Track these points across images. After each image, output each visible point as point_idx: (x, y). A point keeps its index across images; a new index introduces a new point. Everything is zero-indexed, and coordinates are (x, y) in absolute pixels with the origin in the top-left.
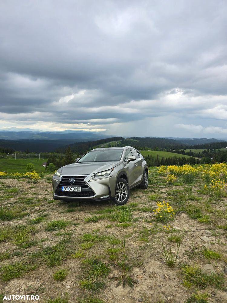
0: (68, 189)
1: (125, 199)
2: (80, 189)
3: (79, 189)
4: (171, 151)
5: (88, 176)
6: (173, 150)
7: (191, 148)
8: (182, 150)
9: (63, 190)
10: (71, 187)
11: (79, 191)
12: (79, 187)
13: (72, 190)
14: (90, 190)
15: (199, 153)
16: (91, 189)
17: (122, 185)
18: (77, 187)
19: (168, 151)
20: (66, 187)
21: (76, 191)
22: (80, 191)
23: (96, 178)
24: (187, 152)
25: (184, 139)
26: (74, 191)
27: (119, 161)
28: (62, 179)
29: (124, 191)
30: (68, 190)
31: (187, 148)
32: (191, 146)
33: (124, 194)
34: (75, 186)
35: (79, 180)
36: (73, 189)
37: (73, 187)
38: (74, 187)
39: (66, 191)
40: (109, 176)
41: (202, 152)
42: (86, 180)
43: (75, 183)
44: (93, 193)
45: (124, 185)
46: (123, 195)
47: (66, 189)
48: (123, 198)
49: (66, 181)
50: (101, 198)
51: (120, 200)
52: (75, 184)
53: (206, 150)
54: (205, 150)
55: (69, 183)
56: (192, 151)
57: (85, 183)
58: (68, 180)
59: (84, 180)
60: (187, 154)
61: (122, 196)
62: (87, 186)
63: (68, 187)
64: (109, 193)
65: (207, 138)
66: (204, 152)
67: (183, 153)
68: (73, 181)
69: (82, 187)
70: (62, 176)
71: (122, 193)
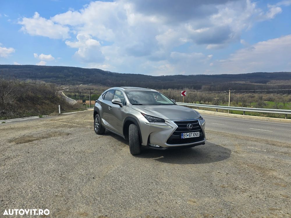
2: (199, 134)
5: (198, 120)
9: (183, 137)
10: (190, 133)
11: (198, 136)
12: (198, 132)
13: (192, 136)
16: (203, 133)
18: (196, 133)
20: (185, 134)
21: (196, 136)
26: (194, 137)
30: (188, 137)
35: (195, 125)
36: (193, 135)
37: (192, 133)
38: (194, 133)
39: (186, 137)
52: (193, 130)
55: (187, 129)
58: (186, 125)
63: (188, 134)
68: (191, 126)
69: (200, 132)
70: (175, 122)
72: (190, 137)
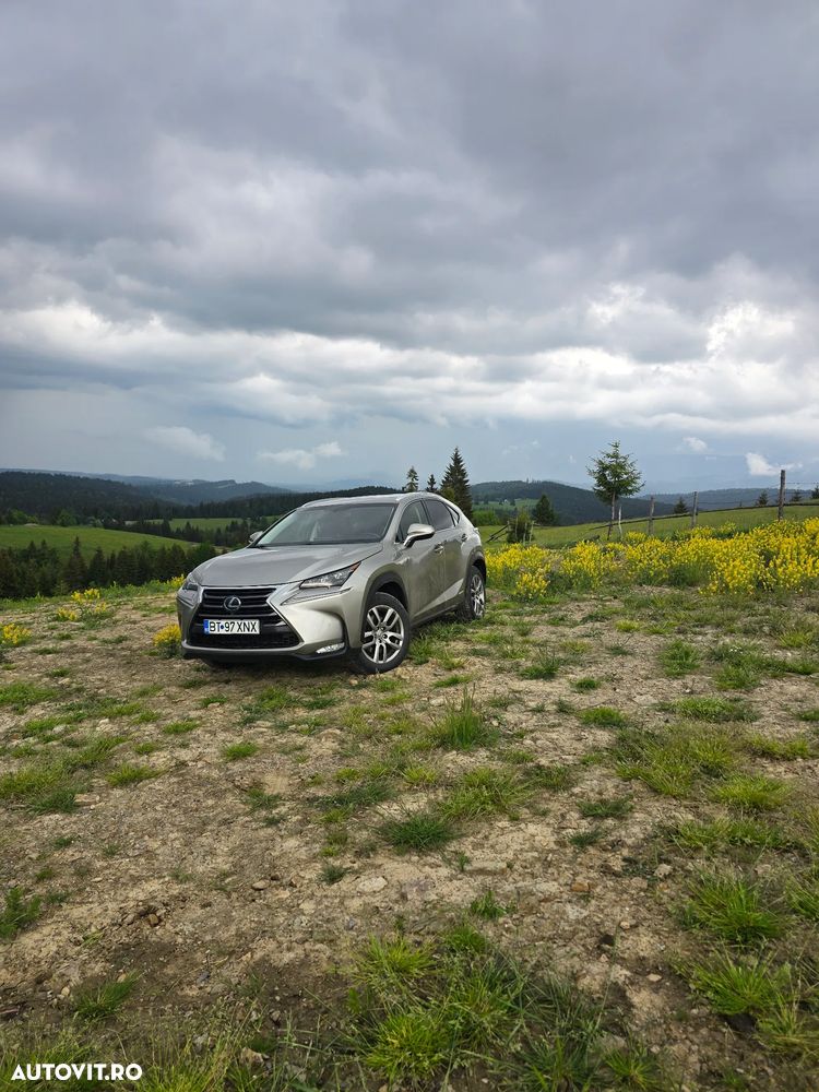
0: (222, 627)
1: (397, 652)
2: (257, 627)
3: (253, 627)
4: (120, 527)
5: (279, 588)
6: (127, 523)
7: (190, 513)
8: (161, 521)
9: (208, 630)
10: (229, 621)
11: (254, 632)
12: (253, 622)
13: (235, 631)
14: (286, 629)
15: (219, 530)
16: (288, 625)
17: (383, 613)
18: (247, 622)
19: (106, 526)
20: (216, 621)
21: (247, 632)
22: (258, 632)
23: (303, 594)
24: (178, 530)
25: (160, 481)
26: (240, 632)
27: (379, 540)
28: (204, 599)
29: (390, 631)
30: (223, 632)
31: (177, 512)
32: (189, 507)
33: (392, 639)
34: (242, 619)
35: (254, 602)
36: (236, 627)
37: (236, 621)
38: (240, 622)
39: (216, 632)
40: (343, 588)
41: (227, 528)
42: (273, 600)
43: (241, 609)
44: (294, 638)
45: (390, 611)
46: (389, 642)
47: (217, 627)
48: (390, 650)
49: (216, 603)
50: (319, 652)
51: (381, 657)
52: (242, 614)
53: (240, 521)
54: (235, 520)
55: (224, 609)
56: (196, 523)
57: (269, 609)
58: (223, 600)
59: (268, 601)
60: (178, 535)
61: (387, 644)
62: (277, 619)
63: (223, 622)
64: (345, 637)
65: (237, 482)
66: (234, 526)
67: (165, 531)
68: (235, 603)
69: (263, 621)
70: (205, 591)
71: (386, 637)
72: (229, 633)
